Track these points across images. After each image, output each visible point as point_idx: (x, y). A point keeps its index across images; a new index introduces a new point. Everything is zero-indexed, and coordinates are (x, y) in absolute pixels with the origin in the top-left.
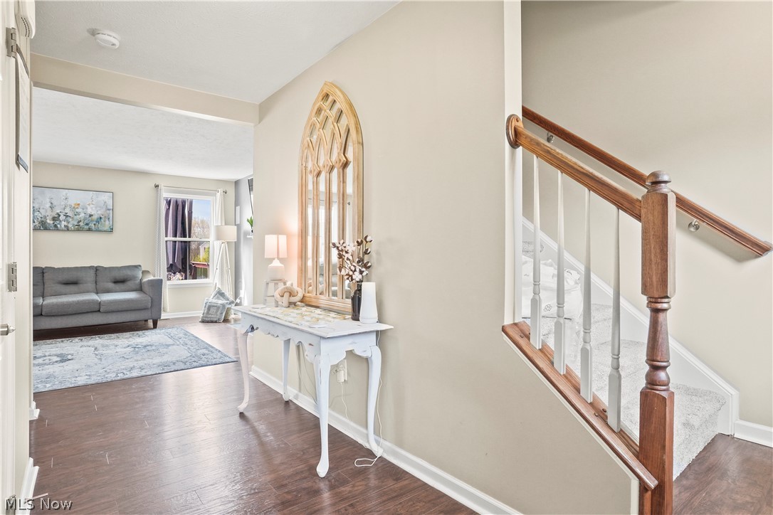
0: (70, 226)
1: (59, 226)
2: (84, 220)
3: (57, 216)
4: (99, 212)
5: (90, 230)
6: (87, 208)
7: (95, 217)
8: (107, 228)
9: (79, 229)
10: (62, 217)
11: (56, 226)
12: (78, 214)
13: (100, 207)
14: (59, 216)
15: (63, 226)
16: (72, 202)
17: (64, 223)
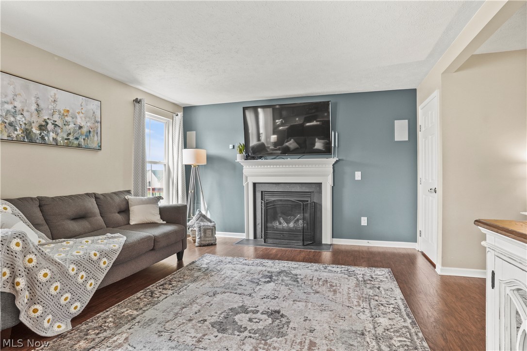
0: (59, 139)
1: (46, 138)
2: (74, 132)
3: (44, 123)
4: (89, 124)
5: (79, 146)
6: (77, 118)
7: (84, 130)
8: (95, 145)
9: (68, 145)
10: (50, 127)
11: (43, 138)
12: (66, 124)
13: (90, 118)
14: (47, 123)
15: (51, 139)
16: (61, 107)
17: (52, 135)
